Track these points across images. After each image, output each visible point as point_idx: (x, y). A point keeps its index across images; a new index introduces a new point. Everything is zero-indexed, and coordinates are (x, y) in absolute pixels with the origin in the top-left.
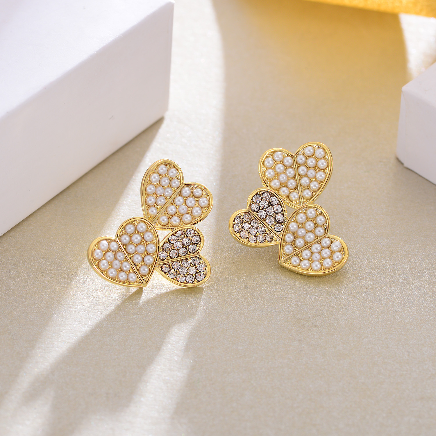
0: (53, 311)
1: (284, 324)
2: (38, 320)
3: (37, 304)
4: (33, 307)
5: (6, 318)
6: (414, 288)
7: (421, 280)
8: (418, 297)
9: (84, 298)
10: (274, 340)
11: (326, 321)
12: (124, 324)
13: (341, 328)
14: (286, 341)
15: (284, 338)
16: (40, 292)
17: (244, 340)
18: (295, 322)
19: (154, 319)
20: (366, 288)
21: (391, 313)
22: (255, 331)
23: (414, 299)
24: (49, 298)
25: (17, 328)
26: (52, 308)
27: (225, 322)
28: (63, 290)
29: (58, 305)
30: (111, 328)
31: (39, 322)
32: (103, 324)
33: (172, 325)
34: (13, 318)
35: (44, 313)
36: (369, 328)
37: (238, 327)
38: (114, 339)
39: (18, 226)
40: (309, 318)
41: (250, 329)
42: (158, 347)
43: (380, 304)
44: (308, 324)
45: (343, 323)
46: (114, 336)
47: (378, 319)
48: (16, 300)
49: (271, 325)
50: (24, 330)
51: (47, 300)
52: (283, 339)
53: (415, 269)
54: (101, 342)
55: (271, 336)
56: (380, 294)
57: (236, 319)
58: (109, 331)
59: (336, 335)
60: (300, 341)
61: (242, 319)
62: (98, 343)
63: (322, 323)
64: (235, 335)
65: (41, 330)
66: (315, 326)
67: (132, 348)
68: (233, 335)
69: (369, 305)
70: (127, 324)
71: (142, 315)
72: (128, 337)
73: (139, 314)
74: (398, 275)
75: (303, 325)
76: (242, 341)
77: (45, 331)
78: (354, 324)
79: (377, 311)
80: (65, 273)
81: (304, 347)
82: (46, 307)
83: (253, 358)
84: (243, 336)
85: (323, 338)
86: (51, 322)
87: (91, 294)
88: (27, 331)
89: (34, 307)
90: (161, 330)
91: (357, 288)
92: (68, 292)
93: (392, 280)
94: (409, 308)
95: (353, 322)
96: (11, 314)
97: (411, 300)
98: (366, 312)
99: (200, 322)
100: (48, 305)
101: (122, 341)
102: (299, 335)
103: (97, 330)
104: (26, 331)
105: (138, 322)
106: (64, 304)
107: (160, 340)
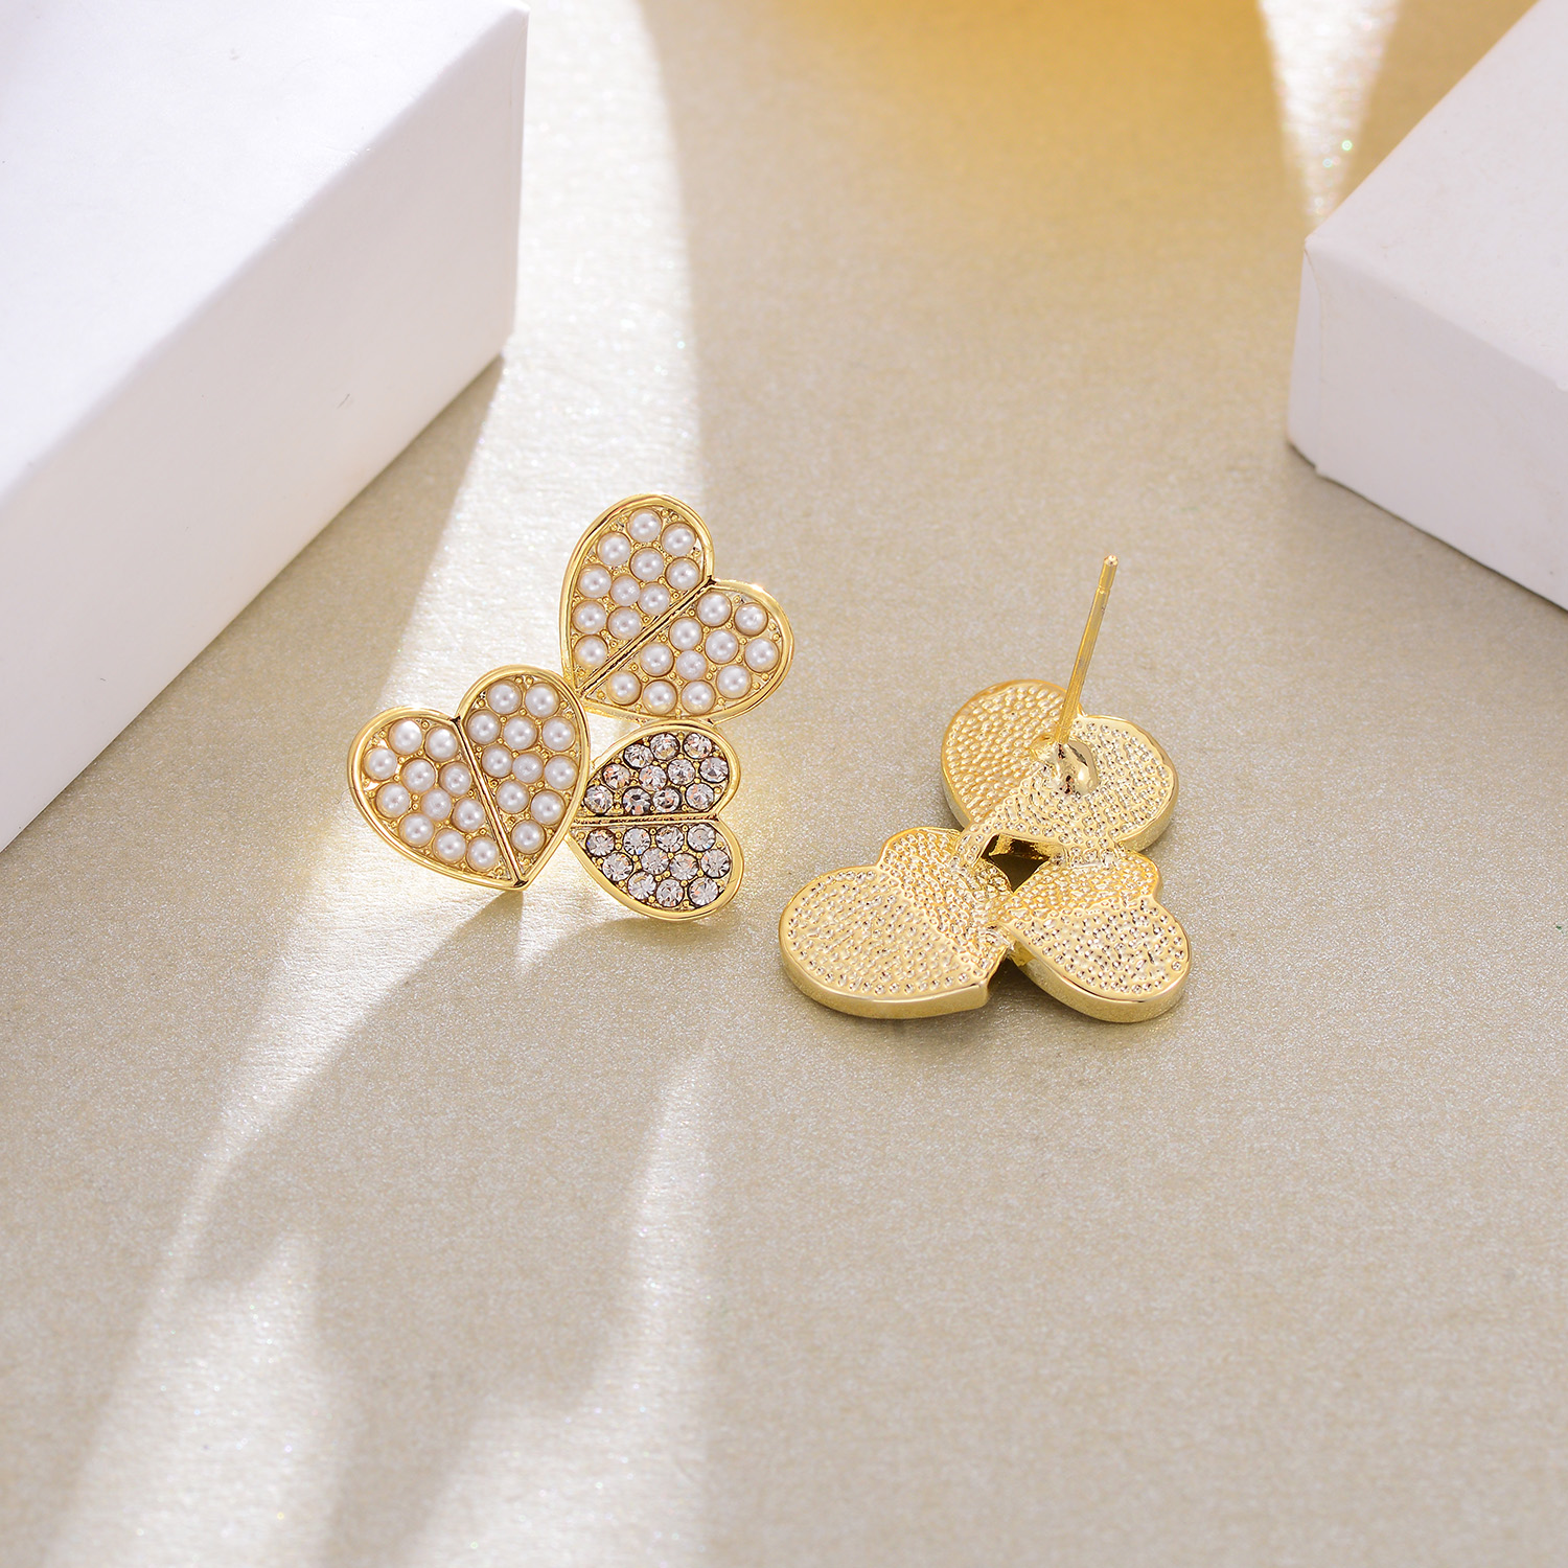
0: (221, 1090)
1: (979, 1084)
2: (177, 1126)
3: (163, 1069)
4: (155, 1083)
5: (68, 1129)
6: (1388, 922)
7: (1408, 892)
8: (1403, 952)
9: (317, 1038)
10: (953, 1142)
11: (1114, 1063)
12: (459, 1120)
13: (1163, 1084)
14: (993, 1144)
15: (985, 1135)
16: (170, 1027)
17: (855, 1149)
18: (1013, 1073)
19: (552, 1094)
20: (1233, 935)
21: (1322, 1016)
22: (886, 1115)
23: (1390, 963)
24: (202, 1044)
25: (111, 1163)
26: (215, 1082)
27: (786, 1090)
28: (245, 1015)
29: (233, 1070)
30: (417, 1137)
31: (180, 1135)
32: (390, 1126)
33: (614, 1112)
34: (94, 1128)
35: (193, 1103)
36: (1255, 1076)
37: (831, 1104)
38: (433, 1179)
39: (67, 792)
40: (1059, 1055)
41: (869, 1109)
42: (579, 1194)
43: (1282, 989)
44: (1058, 1077)
45: (1170, 1064)
46: (432, 1168)
47: (1282, 1042)
48: (93, 1061)
49: (937, 1089)
50: (133, 1169)
51: (196, 1053)
52: (981, 1136)
53: (1385, 854)
54: (390, 1192)
55: (942, 1130)
56: (1279, 951)
57: (820, 1077)
58: (412, 1151)
59: (1152, 1109)
60: (1036, 1139)
61: (841, 1075)
62: (382, 1195)
63: (1100, 1069)
64: (824, 1136)
65: (191, 1164)
66: (1080, 1083)
67: (493, 1205)
68: (815, 1133)
69: (1248, 995)
70: (469, 1118)
71: (512, 1083)
72: (477, 1168)
73: (502, 1083)
74: (1331, 879)
75: (1042, 1081)
76: (847, 1154)
77: (203, 1165)
78: (1207, 1067)
79: (1274, 1013)
80: (244, 952)
81: (1051, 1162)
82: (197, 1080)
83: (893, 1211)
84: (851, 1136)
85: (1110, 1123)
86: (219, 1132)
87: (340, 1022)
88: (145, 1171)
89: (158, 1082)
90: (580, 1132)
91: (1200, 936)
92: (262, 1018)
93: (1313, 900)
94: (1377, 994)
95: (1202, 1058)
96: (84, 1114)
97: (1380, 966)
98: (1241, 1020)
99: (706, 1097)
100: (202, 1070)
101: (457, 1182)
102: (1034, 1121)
103: (374, 1148)
104: (140, 1168)
105: (503, 1111)
106: (253, 1064)
107: (581, 1170)
